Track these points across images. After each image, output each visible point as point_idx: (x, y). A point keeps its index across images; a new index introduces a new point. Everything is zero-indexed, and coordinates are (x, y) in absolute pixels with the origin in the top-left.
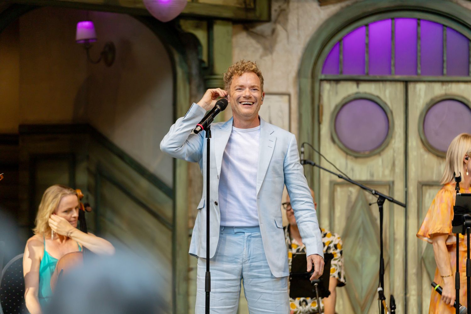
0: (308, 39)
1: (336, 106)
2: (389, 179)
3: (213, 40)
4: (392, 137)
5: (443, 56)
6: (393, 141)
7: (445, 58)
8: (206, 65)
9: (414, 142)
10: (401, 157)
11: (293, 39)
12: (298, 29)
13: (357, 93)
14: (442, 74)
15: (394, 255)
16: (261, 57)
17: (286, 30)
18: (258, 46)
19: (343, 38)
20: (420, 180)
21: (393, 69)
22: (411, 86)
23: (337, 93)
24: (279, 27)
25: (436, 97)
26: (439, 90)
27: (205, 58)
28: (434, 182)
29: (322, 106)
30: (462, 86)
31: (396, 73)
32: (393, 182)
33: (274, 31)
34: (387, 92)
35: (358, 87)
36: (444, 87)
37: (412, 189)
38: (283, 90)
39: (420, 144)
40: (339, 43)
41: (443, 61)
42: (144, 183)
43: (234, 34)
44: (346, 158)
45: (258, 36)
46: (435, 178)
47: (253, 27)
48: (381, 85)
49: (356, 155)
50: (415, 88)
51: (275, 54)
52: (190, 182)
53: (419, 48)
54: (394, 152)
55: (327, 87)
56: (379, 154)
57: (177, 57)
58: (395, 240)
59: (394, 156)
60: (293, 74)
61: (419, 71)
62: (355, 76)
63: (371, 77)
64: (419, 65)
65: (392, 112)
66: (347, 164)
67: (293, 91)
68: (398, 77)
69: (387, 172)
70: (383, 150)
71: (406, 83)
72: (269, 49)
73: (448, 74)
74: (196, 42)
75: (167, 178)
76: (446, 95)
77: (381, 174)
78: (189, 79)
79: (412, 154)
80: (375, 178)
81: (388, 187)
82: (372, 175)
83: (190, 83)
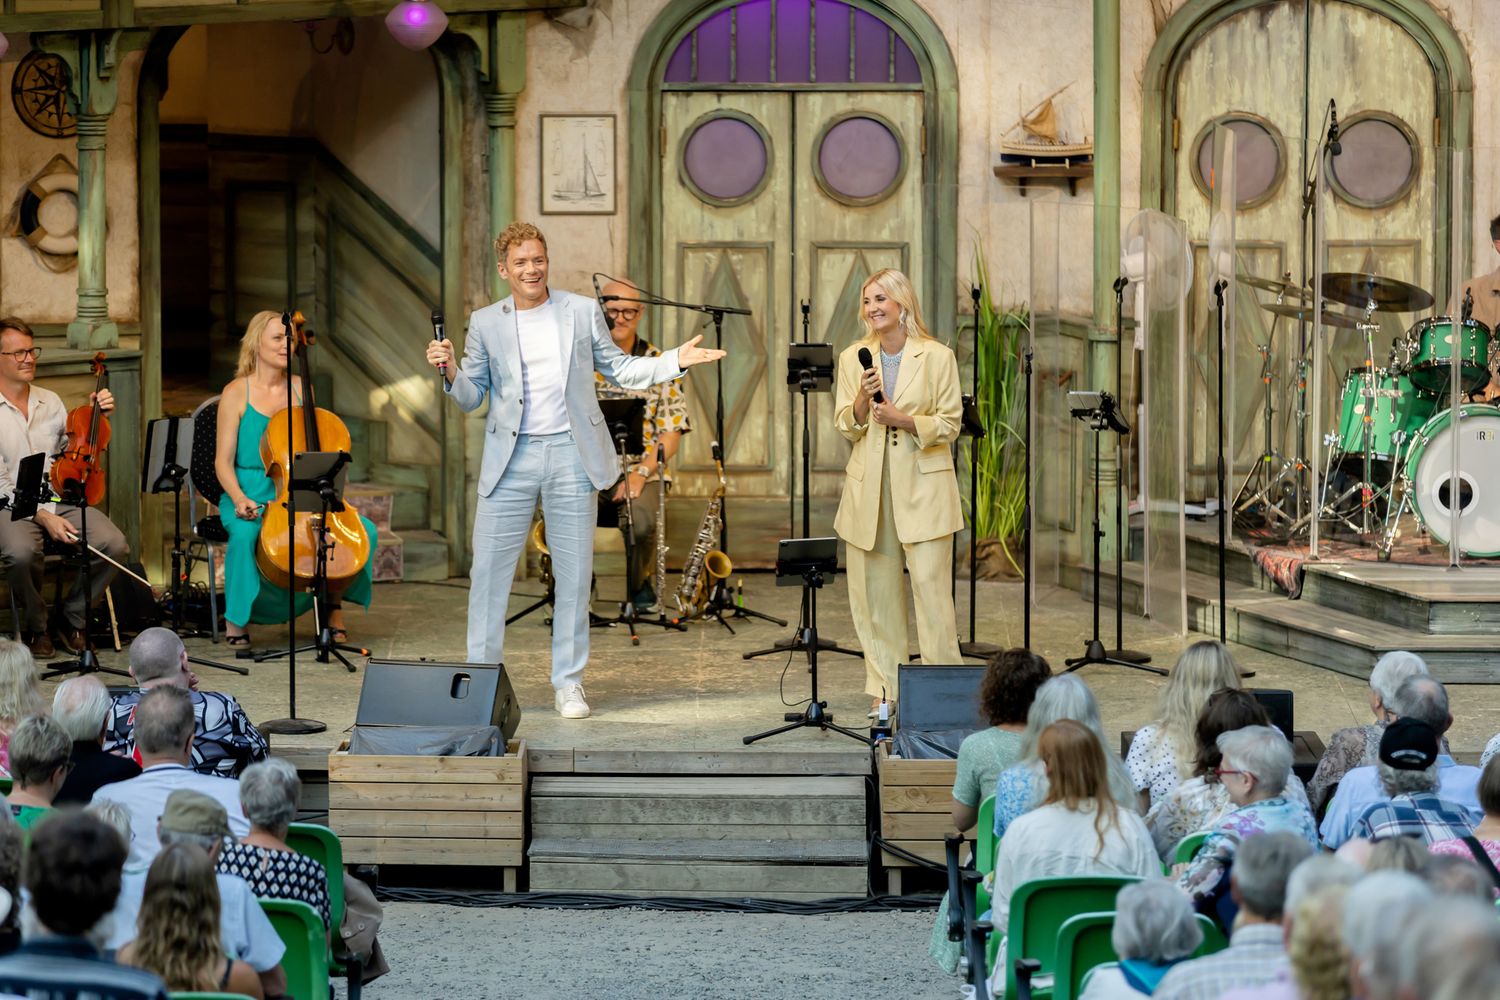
0: (643, 31)
1: (687, 130)
2: (767, 238)
3: (496, 42)
4: (771, 177)
5: (849, 53)
6: (773, 182)
7: (852, 56)
8: (487, 79)
9: (805, 182)
10: (785, 207)
11: (620, 31)
12: (628, 16)
13: (718, 110)
14: (849, 80)
15: (775, 351)
16: (571, 60)
17: (609, 19)
18: (568, 43)
19: (699, 27)
20: (814, 240)
21: (773, 72)
22: (800, 98)
23: (687, 111)
24: (598, 14)
25: (839, 115)
26: (842, 104)
27: (485, 69)
28: (835, 242)
29: (665, 131)
30: (878, 97)
31: (777, 81)
32: (773, 244)
33: (590, 20)
34: (764, 108)
35: (719, 101)
36: (851, 100)
37: (802, 254)
38: (604, 109)
39: (814, 186)
40: (689, 35)
41: (850, 60)
42: (400, 241)
43: (529, 26)
44: (702, 209)
45: (567, 28)
46: (836, 237)
47: (558, 15)
48: (754, 97)
49: (716, 203)
50: (806, 101)
51: (591, 55)
52: (465, 249)
53: (813, 40)
54: (774, 196)
55: (672, 101)
56: (752, 201)
57: (444, 64)
58: (775, 330)
59: (774, 204)
60: (620, 83)
61: (813, 76)
62: (715, 84)
63: (739, 85)
64: (813, 67)
65: (770, 139)
66: (703, 217)
67: (620, 110)
68: (780, 85)
69: (764, 229)
70: (757, 196)
71: (793, 93)
72: (583, 47)
73: (857, 80)
74: (472, 45)
75: (432, 235)
76: (853, 111)
77: (754, 231)
78: (463, 96)
79: (802, 201)
80: (746, 238)
81: (765, 251)
82: (741, 234)
83: (464, 102)
